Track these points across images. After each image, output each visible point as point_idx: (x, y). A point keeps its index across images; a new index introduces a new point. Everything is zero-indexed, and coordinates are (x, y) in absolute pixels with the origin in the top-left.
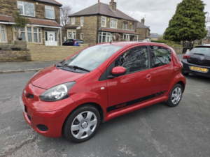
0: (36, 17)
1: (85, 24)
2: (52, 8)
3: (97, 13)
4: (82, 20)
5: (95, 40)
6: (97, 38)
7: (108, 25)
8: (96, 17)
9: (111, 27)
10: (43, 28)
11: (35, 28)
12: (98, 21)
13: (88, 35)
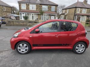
0: (48, 11)
1: (69, 12)
2: (54, 7)
3: (75, 7)
4: (68, 11)
5: (73, 19)
6: (74, 18)
7: (81, 12)
8: (74, 9)
9: (82, 13)
10: (50, 15)
11: (47, 15)
12: (75, 10)
13: (70, 17)
